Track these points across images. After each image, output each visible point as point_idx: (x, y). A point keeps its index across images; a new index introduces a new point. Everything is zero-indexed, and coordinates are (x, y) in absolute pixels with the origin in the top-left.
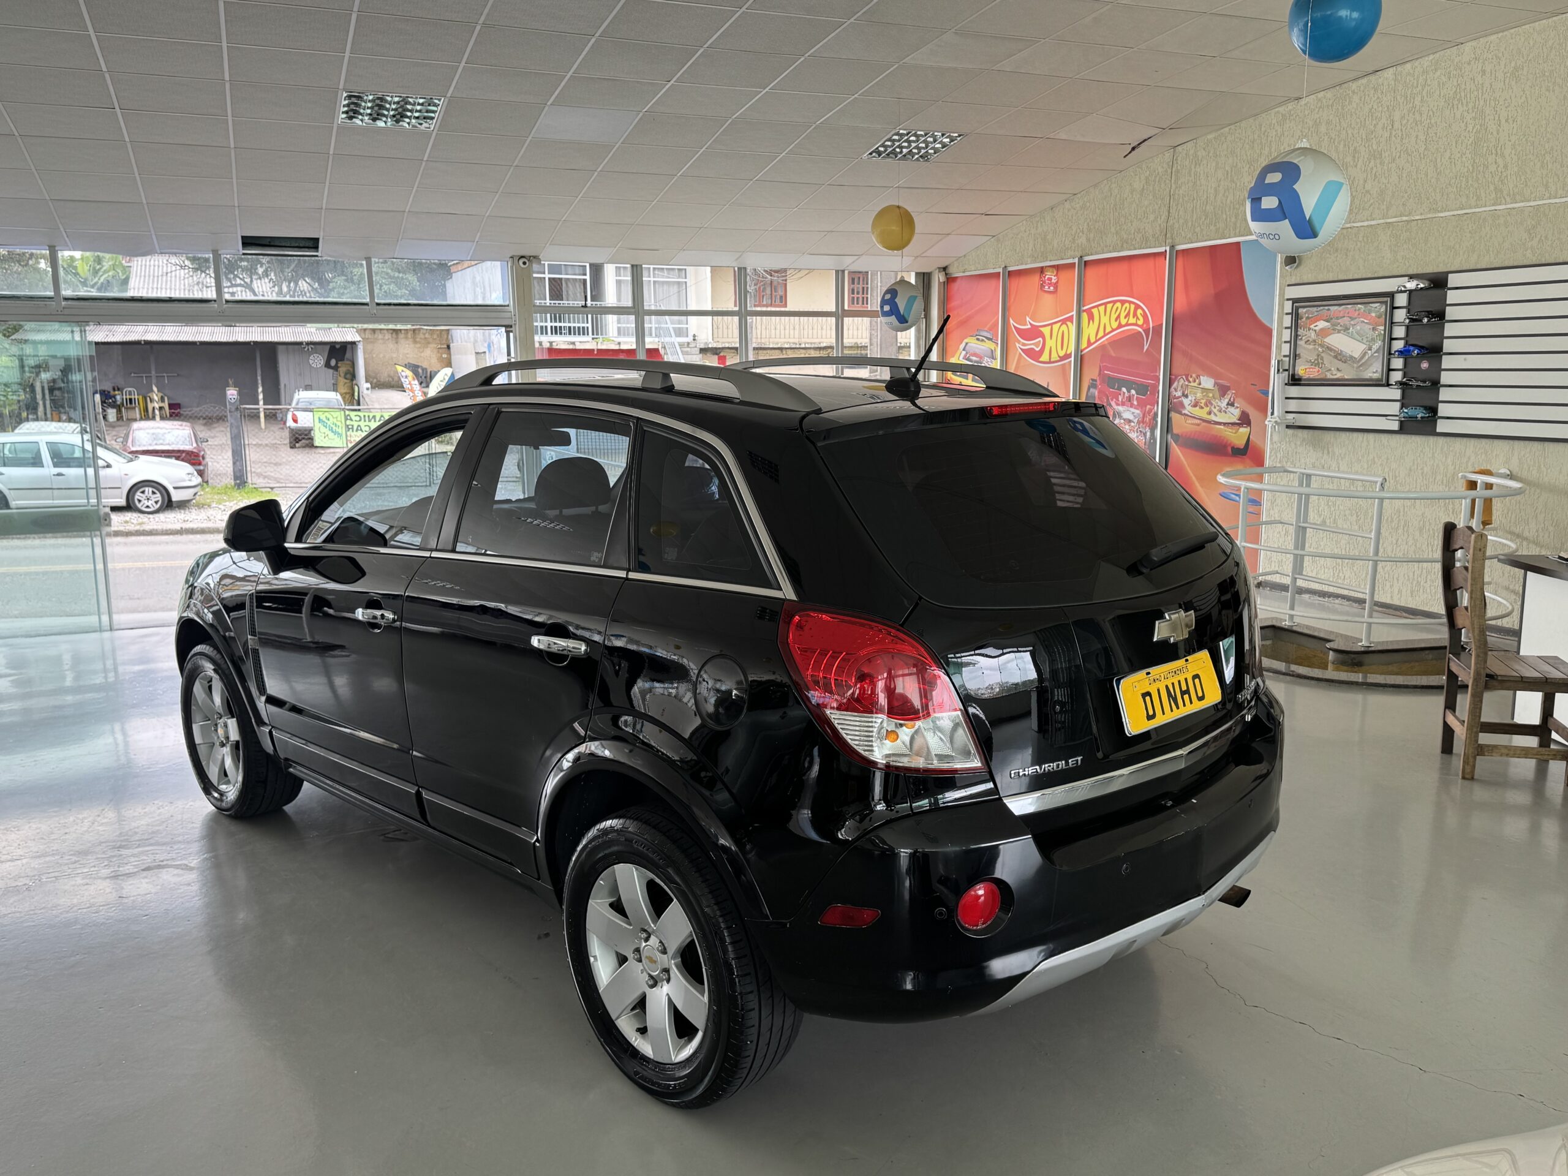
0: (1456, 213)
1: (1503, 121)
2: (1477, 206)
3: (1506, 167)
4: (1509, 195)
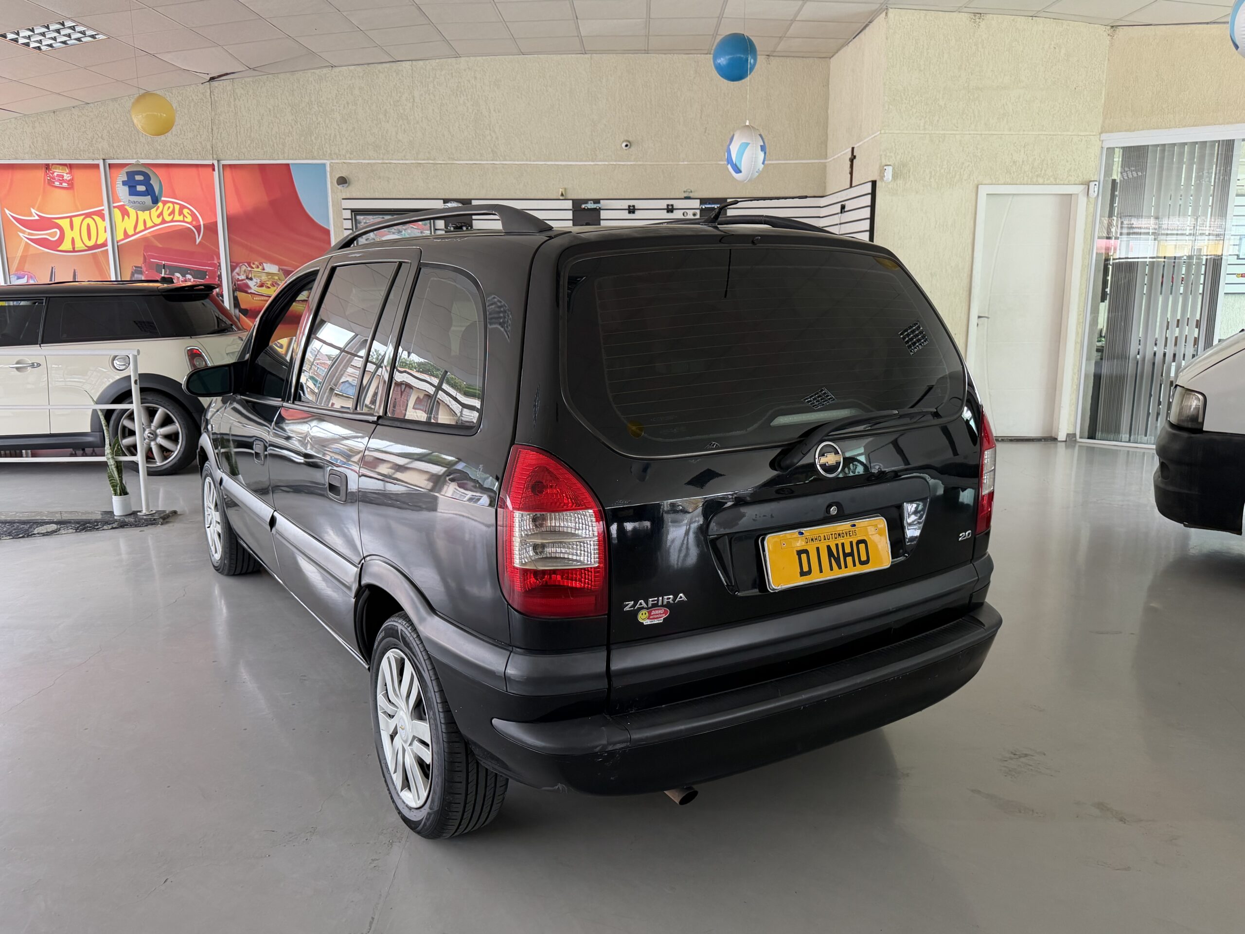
0: (468, 162)
1: (492, 111)
2: (481, 160)
3: (497, 138)
4: (501, 156)
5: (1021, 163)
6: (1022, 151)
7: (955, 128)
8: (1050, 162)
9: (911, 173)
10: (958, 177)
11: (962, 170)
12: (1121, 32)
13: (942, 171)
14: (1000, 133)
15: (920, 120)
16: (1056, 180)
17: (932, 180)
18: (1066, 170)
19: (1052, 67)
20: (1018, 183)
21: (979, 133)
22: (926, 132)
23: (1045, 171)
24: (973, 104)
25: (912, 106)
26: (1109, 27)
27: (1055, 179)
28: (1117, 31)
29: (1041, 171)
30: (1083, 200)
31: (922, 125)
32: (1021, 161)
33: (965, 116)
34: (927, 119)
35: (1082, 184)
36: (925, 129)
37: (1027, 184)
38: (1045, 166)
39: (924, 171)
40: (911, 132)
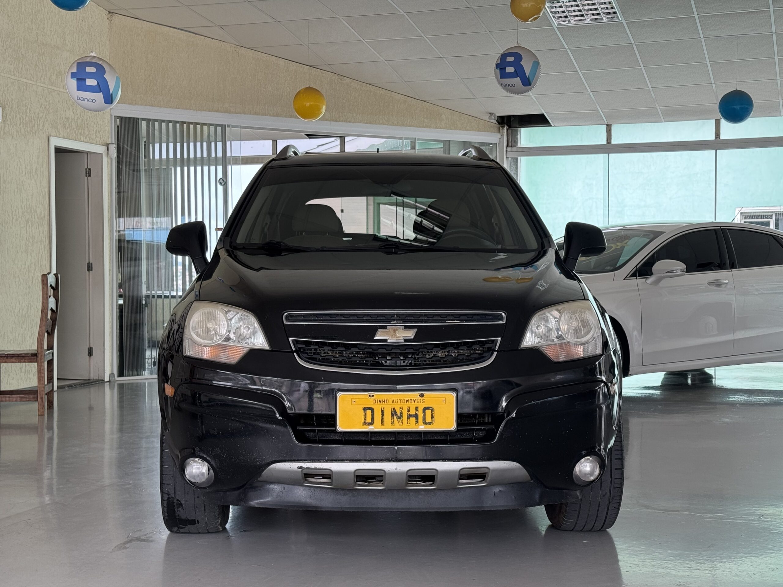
5: (71, 120)
6: (71, 109)
7: (33, 79)
8: (86, 122)
9: (8, 117)
10: (36, 126)
11: (39, 120)
12: (117, 19)
13: (27, 119)
14: (58, 89)
15: (11, 65)
16: (90, 140)
17: (21, 126)
18: (95, 131)
19: (82, 37)
20: (70, 138)
21: (46, 86)
22: (15, 78)
23: (84, 130)
24: (41, 57)
25: (5, 50)
26: (108, 12)
27: (89, 138)
28: (114, 18)
29: (82, 130)
30: (105, 160)
31: (12, 70)
32: (71, 118)
33: (37, 68)
34: (15, 65)
35: (103, 145)
36: (14, 75)
37: (75, 140)
38: (84, 125)
39: (16, 116)
40: (6, 75)
